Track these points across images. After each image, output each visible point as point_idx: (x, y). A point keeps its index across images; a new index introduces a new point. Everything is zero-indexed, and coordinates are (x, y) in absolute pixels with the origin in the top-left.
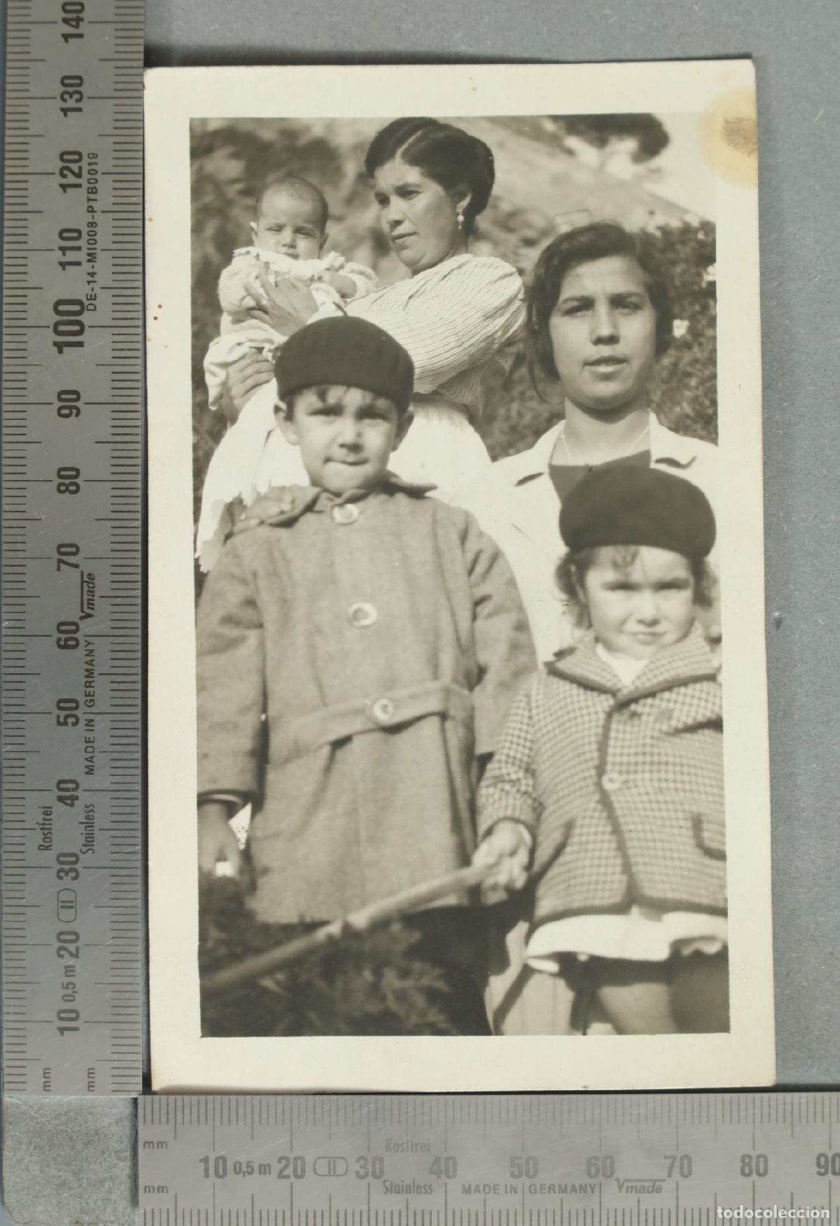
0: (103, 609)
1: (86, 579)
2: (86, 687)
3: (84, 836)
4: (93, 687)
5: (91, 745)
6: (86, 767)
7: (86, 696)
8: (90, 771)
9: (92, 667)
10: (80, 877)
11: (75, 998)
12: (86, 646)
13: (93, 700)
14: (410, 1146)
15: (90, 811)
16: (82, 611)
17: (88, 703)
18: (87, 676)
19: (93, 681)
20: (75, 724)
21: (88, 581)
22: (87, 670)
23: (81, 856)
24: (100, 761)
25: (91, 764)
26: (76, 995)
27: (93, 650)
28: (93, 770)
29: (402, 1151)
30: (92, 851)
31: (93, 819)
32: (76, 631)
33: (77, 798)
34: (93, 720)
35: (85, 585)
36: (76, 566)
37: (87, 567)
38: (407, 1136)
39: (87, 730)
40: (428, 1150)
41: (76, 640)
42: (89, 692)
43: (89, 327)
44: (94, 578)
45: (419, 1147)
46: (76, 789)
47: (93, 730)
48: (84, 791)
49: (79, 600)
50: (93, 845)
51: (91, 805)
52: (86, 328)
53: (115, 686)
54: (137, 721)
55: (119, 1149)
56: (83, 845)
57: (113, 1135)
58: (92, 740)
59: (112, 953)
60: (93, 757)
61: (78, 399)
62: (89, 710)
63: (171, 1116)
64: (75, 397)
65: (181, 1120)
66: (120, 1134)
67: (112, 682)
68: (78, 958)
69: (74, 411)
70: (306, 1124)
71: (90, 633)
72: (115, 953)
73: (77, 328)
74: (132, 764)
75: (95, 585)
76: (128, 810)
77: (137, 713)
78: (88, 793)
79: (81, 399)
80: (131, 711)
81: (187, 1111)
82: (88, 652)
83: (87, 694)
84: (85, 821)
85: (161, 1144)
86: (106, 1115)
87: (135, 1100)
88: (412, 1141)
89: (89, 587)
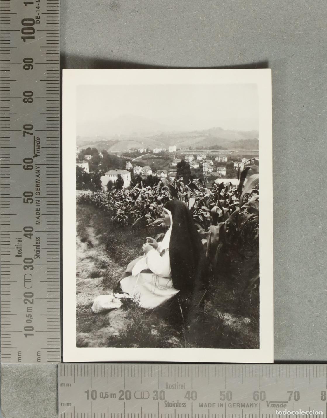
0: (43, 152)
1: (36, 140)
2: (37, 186)
3: (36, 251)
4: (39, 186)
5: (39, 211)
6: (37, 221)
7: (36, 190)
8: (38, 223)
9: (39, 178)
10: (34, 268)
11: (32, 321)
12: (36, 169)
13: (39, 192)
14: (176, 386)
15: (38, 240)
16: (34, 153)
17: (37, 194)
18: (36, 182)
19: (39, 184)
20: (31, 203)
21: (37, 141)
22: (36, 179)
23: (34, 260)
24: (43, 218)
25: (39, 220)
26: (32, 320)
27: (39, 171)
28: (39, 222)
29: (173, 388)
30: (39, 258)
31: (39, 244)
32: (32, 162)
33: (32, 235)
34: (39, 201)
35: (36, 142)
36: (32, 134)
37: (36, 135)
38: (175, 381)
39: (36, 205)
40: (184, 388)
41: (32, 166)
42: (38, 189)
43: (37, 30)
44: (39, 140)
45: (180, 386)
46: (32, 230)
47: (39, 205)
48: (36, 231)
49: (33, 149)
50: (39, 255)
51: (38, 238)
52: (36, 31)
53: (48, 186)
54: (58, 201)
55: (51, 387)
56: (35, 255)
57: (49, 380)
58: (39, 210)
59: (48, 302)
60: (40, 217)
61: (32, 62)
62: (38, 196)
63: (73, 372)
64: (31, 61)
65: (77, 375)
66: (52, 380)
67: (47, 184)
68: (33, 304)
69: (31, 67)
70: (131, 376)
71: (38, 163)
72: (49, 302)
73: (32, 31)
74: (56, 220)
75: (40, 142)
76: (55, 240)
77: (58, 198)
78: (38, 232)
79: (33, 62)
80: (56, 197)
81: (80, 370)
82: (37, 171)
83: (37, 189)
84: (36, 244)
85: (69, 385)
86: (46, 372)
87: (58, 365)
88: (177, 384)
89: (37, 143)
